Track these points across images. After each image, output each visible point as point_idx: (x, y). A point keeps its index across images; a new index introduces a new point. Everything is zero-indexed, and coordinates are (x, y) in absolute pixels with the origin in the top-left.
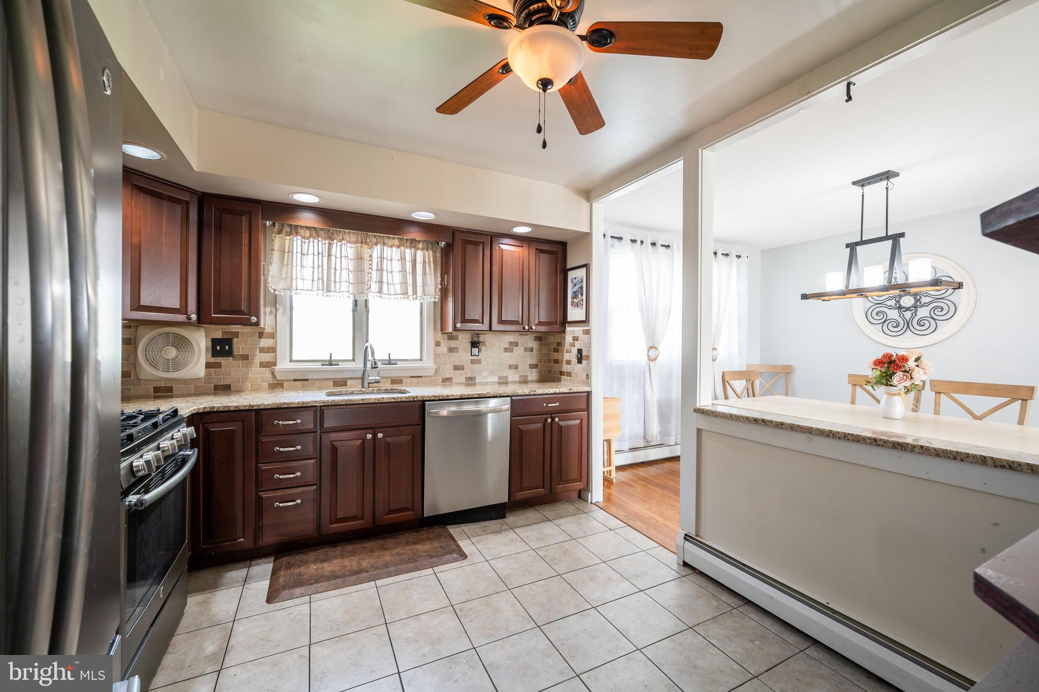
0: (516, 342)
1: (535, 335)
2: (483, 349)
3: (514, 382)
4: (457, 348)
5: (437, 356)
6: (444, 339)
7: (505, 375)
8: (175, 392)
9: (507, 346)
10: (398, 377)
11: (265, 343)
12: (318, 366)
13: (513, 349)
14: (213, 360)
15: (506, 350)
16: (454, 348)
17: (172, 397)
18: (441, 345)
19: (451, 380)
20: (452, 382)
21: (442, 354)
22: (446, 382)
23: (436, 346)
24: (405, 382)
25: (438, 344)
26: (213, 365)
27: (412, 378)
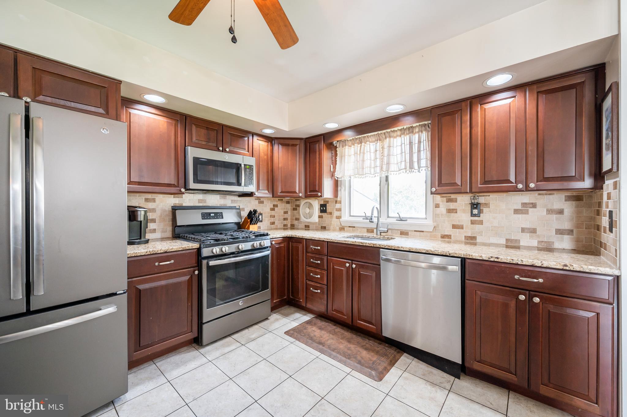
0: (532, 203)
1: (568, 194)
2: (485, 210)
3: (529, 248)
4: (456, 209)
5: (435, 216)
6: (442, 202)
7: (515, 238)
8: (310, 228)
9: (519, 207)
10: (405, 230)
11: (338, 206)
12: (361, 219)
13: (528, 210)
14: (321, 214)
15: (516, 211)
16: (453, 209)
17: (309, 230)
18: (440, 207)
19: (449, 236)
20: (451, 239)
21: (441, 214)
22: (445, 238)
23: (435, 208)
24: (410, 234)
25: (437, 206)
26: (320, 217)
27: (415, 232)
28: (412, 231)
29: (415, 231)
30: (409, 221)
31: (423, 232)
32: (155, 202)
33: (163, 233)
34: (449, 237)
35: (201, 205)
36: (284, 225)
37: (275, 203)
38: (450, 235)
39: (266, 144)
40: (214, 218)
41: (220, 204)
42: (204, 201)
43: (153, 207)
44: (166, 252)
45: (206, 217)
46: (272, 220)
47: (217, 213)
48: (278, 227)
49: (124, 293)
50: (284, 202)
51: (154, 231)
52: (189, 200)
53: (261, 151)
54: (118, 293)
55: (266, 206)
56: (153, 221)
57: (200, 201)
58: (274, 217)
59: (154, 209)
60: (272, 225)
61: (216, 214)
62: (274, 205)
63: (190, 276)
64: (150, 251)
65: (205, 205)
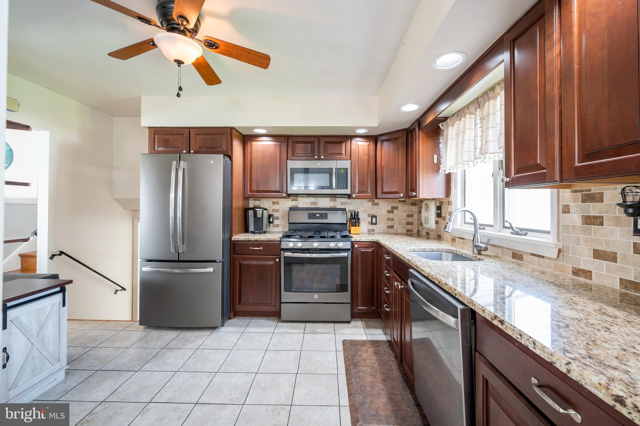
4: (602, 217)
5: (562, 229)
6: (575, 201)
10: (518, 251)
14: (437, 219)
16: (594, 217)
18: (571, 212)
19: (588, 274)
20: (591, 279)
21: (572, 226)
22: (580, 276)
23: (563, 213)
24: (525, 260)
25: (566, 210)
26: (437, 222)
27: (532, 257)
28: (528, 254)
29: (532, 254)
30: (530, 237)
31: (543, 257)
32: (279, 204)
33: (284, 228)
34: (587, 276)
35: (313, 206)
36: (408, 230)
37: (395, 205)
38: (588, 271)
39: (367, 143)
40: (319, 218)
41: (330, 206)
42: (316, 203)
43: (277, 208)
44: (256, 241)
45: (312, 217)
46: (390, 223)
47: (323, 214)
48: (399, 231)
49: (220, 262)
50: (408, 204)
51: (278, 226)
52: (303, 202)
53: (361, 151)
54: (217, 261)
55: (382, 208)
56: (277, 218)
57: (312, 203)
58: (393, 220)
59: (278, 209)
60: (391, 229)
61: (321, 214)
62: (392, 208)
63: (274, 262)
64: (246, 238)
65: (316, 206)
